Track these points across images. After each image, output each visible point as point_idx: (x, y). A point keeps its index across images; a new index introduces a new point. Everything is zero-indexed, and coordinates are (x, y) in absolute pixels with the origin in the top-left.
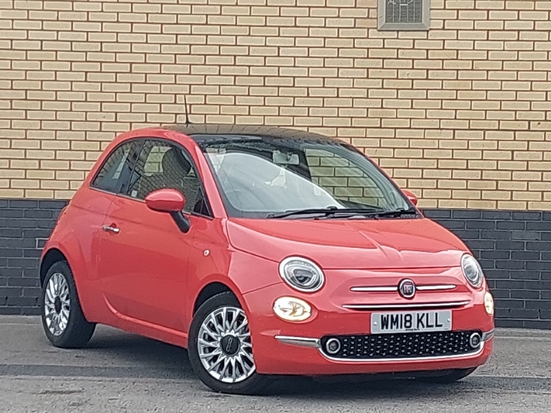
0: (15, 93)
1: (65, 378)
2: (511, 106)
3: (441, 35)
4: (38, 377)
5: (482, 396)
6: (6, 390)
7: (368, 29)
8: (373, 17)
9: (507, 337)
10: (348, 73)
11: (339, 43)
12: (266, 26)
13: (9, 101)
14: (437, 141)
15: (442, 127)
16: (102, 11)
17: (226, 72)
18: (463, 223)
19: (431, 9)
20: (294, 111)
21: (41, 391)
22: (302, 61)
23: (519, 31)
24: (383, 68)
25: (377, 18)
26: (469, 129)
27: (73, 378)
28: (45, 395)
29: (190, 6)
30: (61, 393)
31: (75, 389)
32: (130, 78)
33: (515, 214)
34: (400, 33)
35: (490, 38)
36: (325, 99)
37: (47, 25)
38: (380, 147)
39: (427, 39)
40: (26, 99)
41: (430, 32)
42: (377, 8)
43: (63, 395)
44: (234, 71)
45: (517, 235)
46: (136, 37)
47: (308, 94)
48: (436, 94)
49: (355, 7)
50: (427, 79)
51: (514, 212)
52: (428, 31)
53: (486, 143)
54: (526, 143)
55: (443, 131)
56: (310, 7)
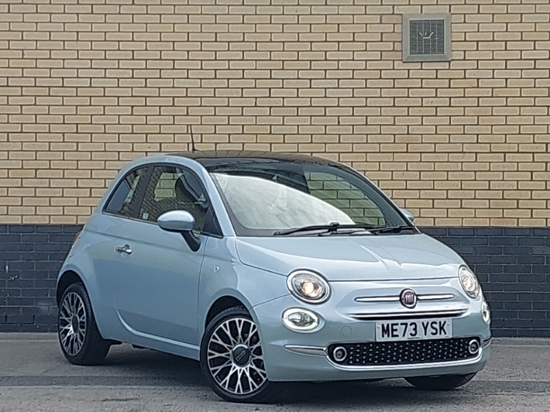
0: (67, 127)
1: (123, 387)
2: (529, 130)
3: (462, 65)
4: (96, 387)
5: (512, 398)
6: (68, 399)
7: (394, 61)
8: (398, 49)
9: (531, 346)
10: (375, 102)
11: (366, 74)
12: (298, 60)
13: (61, 135)
14: (460, 164)
15: (464, 151)
16: (146, 50)
17: (262, 103)
18: (486, 240)
19: (452, 41)
20: (326, 139)
21: (101, 399)
22: (333, 92)
23: (535, 60)
24: (408, 97)
25: (402, 51)
26: (491, 152)
27: (129, 387)
28: (105, 403)
29: (227, 44)
30: (120, 400)
31: (132, 397)
32: (172, 111)
33: (536, 230)
34: (423, 64)
35: (508, 67)
36: (355, 127)
37: (96, 64)
38: (407, 170)
39: (449, 69)
40: (77, 133)
41: (452, 63)
42: (401, 42)
43: (121, 402)
44: (269, 102)
45: (537, 250)
46: (178, 73)
47: (339, 122)
48: (458, 120)
49: (381, 41)
50: (450, 106)
51: (534, 228)
52: (450, 62)
53: (506, 165)
54: (544, 164)
55: (466, 154)
56: (339, 42)
